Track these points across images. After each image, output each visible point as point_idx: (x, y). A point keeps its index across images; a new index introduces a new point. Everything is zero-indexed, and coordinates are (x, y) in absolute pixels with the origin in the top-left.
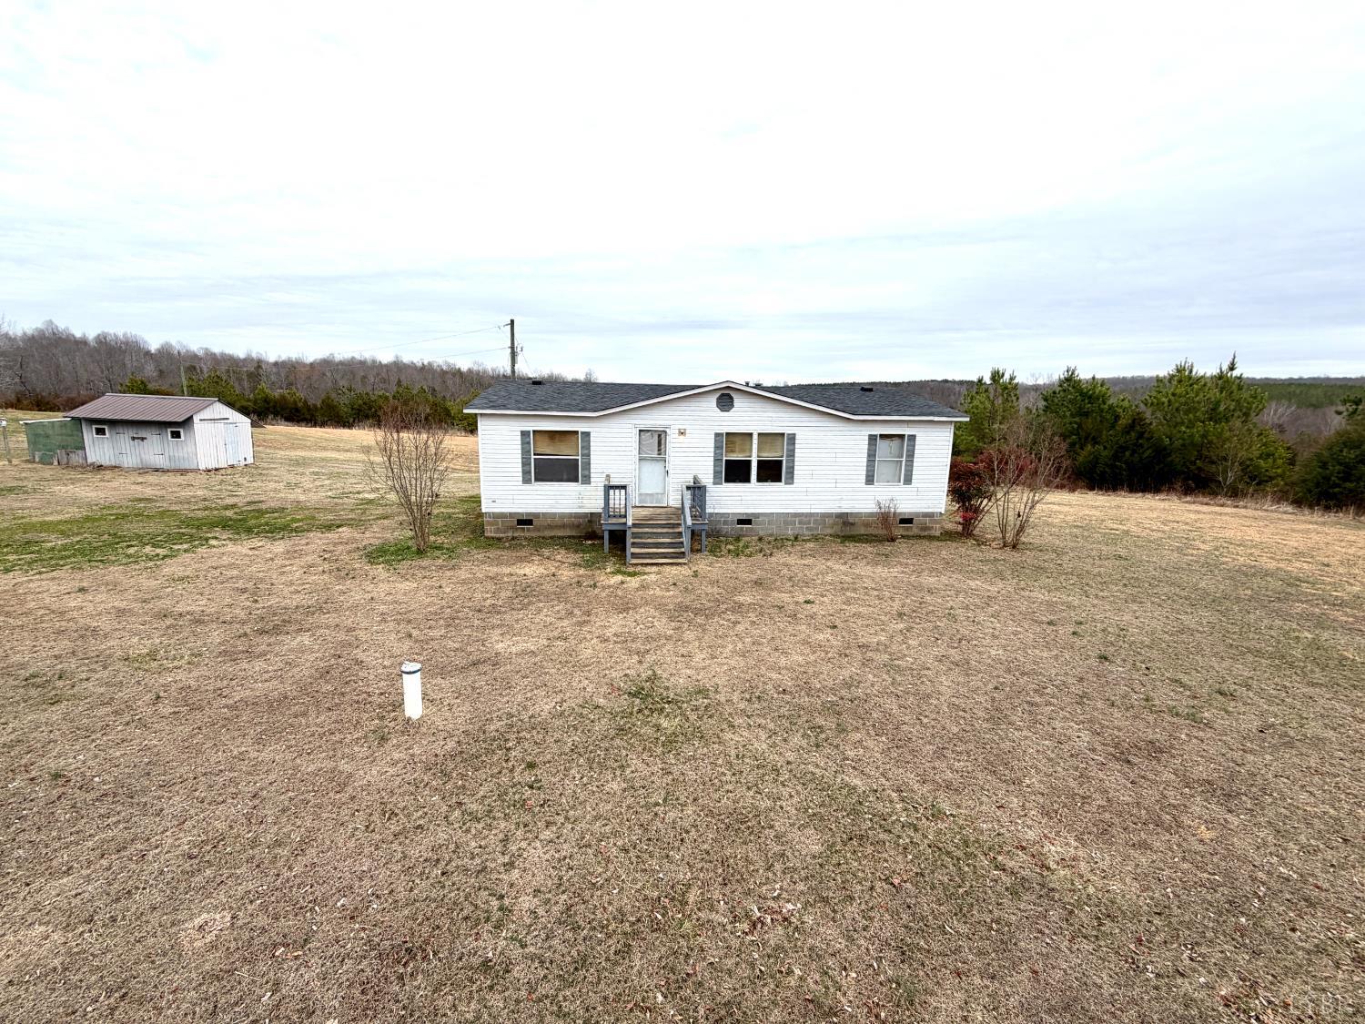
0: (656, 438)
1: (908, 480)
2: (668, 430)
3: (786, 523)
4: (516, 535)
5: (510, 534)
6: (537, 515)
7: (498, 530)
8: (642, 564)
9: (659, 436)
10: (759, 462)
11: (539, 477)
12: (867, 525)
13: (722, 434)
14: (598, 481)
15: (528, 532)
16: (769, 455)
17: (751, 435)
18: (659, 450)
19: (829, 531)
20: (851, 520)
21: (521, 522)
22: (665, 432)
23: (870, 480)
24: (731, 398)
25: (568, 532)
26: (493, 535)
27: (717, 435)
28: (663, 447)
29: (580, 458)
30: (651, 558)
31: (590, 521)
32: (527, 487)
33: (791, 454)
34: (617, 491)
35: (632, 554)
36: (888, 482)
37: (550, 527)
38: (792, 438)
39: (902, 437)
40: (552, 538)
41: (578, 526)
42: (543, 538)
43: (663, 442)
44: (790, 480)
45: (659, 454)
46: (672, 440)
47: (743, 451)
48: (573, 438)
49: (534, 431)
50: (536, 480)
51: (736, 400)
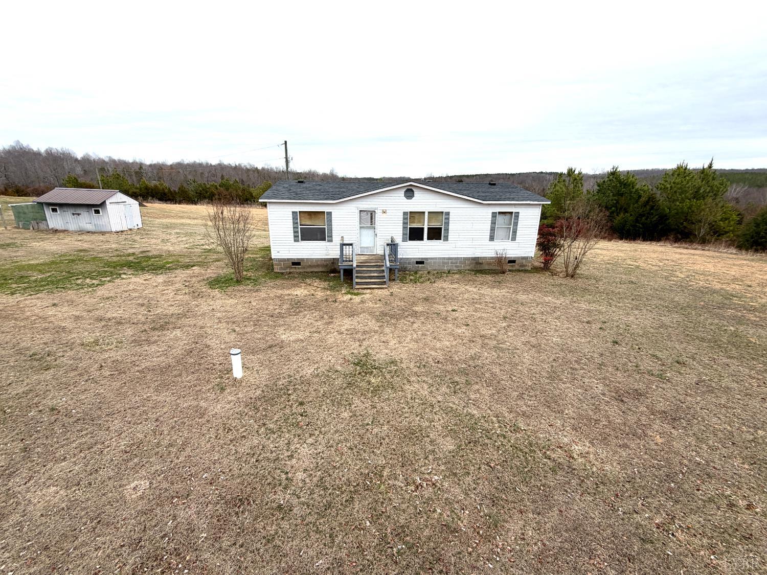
0: (369, 214)
1: (514, 239)
2: (376, 211)
3: (444, 263)
4: (291, 271)
5: (288, 270)
6: (303, 260)
7: (281, 268)
8: (362, 289)
9: (371, 214)
10: (429, 229)
11: (304, 238)
12: (489, 264)
13: (407, 212)
14: (337, 240)
15: (298, 269)
16: (435, 225)
17: (424, 212)
18: (371, 222)
19: (468, 268)
20: (480, 261)
21: (294, 264)
22: (375, 211)
23: (492, 238)
24: (413, 191)
25: (320, 269)
26: (279, 271)
27: (405, 213)
28: (373, 220)
29: (326, 227)
30: (367, 285)
31: (333, 263)
32: (297, 244)
33: (447, 224)
34: (348, 247)
35: (356, 282)
36: (502, 239)
37: (310, 266)
38: (448, 214)
39: (511, 213)
40: (312, 272)
41: (326, 266)
42: (307, 272)
43: (373, 217)
44: (446, 239)
45: (371, 225)
46: (379, 216)
47: (419, 222)
48: (322, 216)
49: (299, 212)
50: (302, 240)
51: (415, 193)
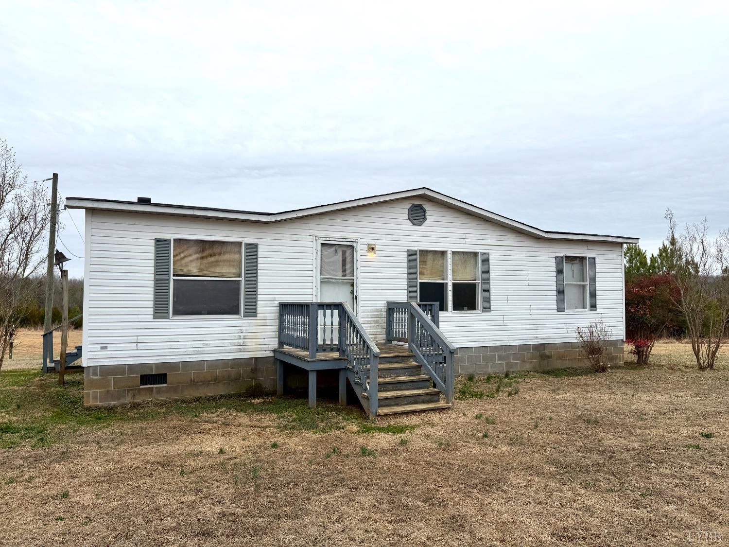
0: (340, 254)
1: (593, 307)
2: (355, 245)
3: (485, 358)
4: (139, 400)
5: (128, 399)
6: (173, 366)
7: (107, 395)
9: (344, 253)
10: (454, 285)
11: (181, 308)
12: (562, 357)
13: (415, 252)
15: (158, 393)
16: (465, 279)
17: (443, 253)
18: (344, 271)
19: (528, 367)
20: (547, 352)
21: (147, 379)
22: (352, 247)
23: (561, 307)
24: (424, 211)
25: (220, 390)
26: (98, 403)
27: (411, 253)
28: (348, 266)
29: (242, 279)
31: (254, 371)
32: (161, 323)
33: (486, 275)
35: (380, 400)
36: (576, 308)
37: (194, 383)
38: (486, 257)
40: (197, 400)
41: (237, 379)
42: (183, 401)
43: (348, 260)
44: (487, 308)
45: (345, 276)
46: (361, 256)
47: (433, 273)
48: (233, 251)
49: (175, 240)
50: (176, 312)
51: (428, 213)
